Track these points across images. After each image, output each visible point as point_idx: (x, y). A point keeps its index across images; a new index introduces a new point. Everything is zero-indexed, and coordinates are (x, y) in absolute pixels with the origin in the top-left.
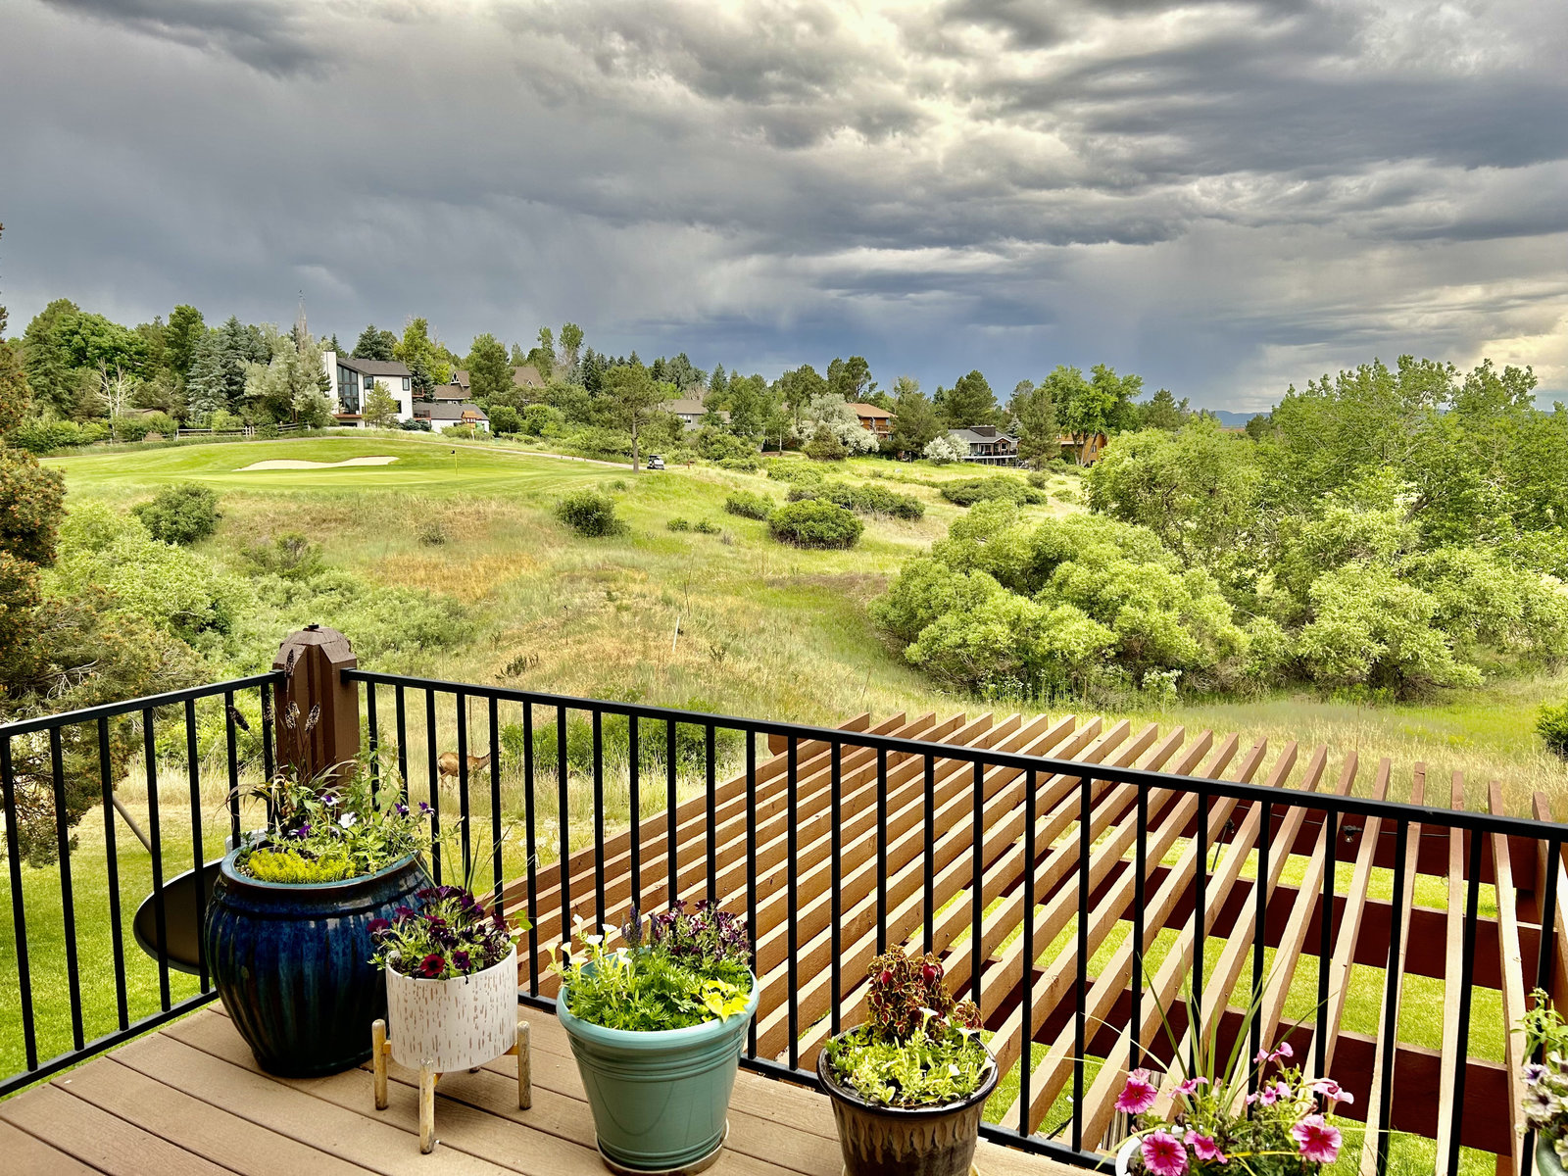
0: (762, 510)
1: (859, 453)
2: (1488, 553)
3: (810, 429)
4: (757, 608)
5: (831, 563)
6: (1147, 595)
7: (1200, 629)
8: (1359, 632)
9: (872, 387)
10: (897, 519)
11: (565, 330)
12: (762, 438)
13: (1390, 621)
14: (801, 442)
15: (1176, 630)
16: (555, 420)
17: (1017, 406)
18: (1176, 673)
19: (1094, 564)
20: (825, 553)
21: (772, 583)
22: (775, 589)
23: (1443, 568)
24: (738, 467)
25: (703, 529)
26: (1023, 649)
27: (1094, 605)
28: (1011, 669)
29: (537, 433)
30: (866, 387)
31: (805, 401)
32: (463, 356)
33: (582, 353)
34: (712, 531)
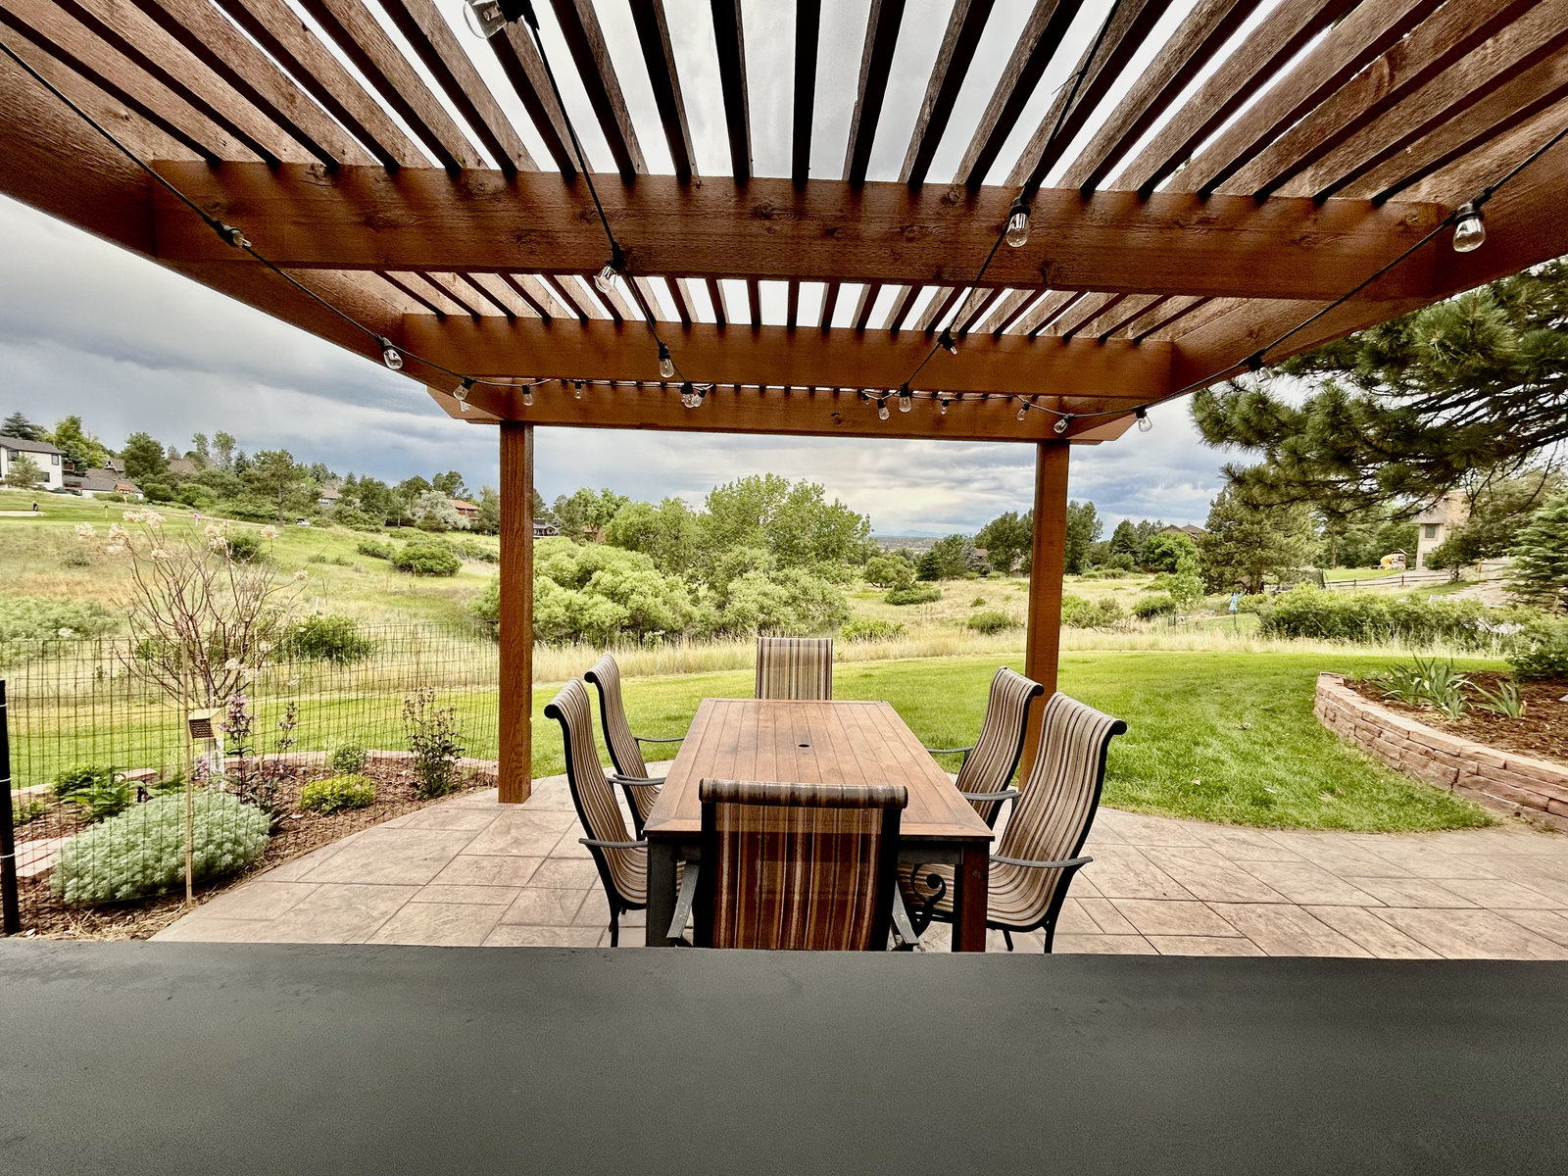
0: (385, 552)
1: (456, 529)
2: (806, 571)
3: (421, 513)
4: (383, 607)
5: (442, 584)
6: (645, 588)
7: (674, 608)
8: (754, 607)
9: (465, 491)
10: (484, 562)
11: (218, 436)
12: (385, 517)
13: (767, 602)
14: (414, 521)
15: (661, 607)
16: (208, 496)
17: (558, 509)
18: (662, 632)
19: (614, 573)
20: (435, 579)
21: (395, 593)
22: (398, 597)
23: (787, 578)
24: (367, 530)
25: (338, 562)
26: (574, 621)
27: (613, 595)
28: (567, 634)
29: (190, 504)
30: (461, 490)
31: (417, 495)
32: (118, 451)
33: (234, 454)
34: (346, 564)
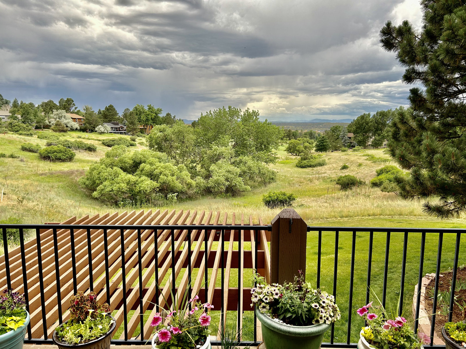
0: (36, 149)
1: (72, 130)
2: (250, 157)
3: (53, 122)
4: (36, 183)
5: (65, 167)
6: (167, 172)
7: (182, 181)
8: (222, 179)
10: (87, 151)
12: (35, 125)
13: (230, 176)
14: (50, 126)
15: (176, 181)
17: (125, 116)
18: (176, 194)
19: (151, 164)
20: (62, 163)
21: (42, 174)
22: (43, 177)
23: (241, 162)
24: (25, 134)
25: (12, 156)
26: (131, 190)
27: (152, 176)
28: (128, 197)
30: (74, 108)
31: (51, 112)
34: (16, 157)
